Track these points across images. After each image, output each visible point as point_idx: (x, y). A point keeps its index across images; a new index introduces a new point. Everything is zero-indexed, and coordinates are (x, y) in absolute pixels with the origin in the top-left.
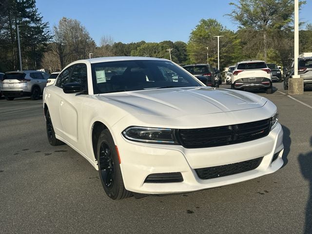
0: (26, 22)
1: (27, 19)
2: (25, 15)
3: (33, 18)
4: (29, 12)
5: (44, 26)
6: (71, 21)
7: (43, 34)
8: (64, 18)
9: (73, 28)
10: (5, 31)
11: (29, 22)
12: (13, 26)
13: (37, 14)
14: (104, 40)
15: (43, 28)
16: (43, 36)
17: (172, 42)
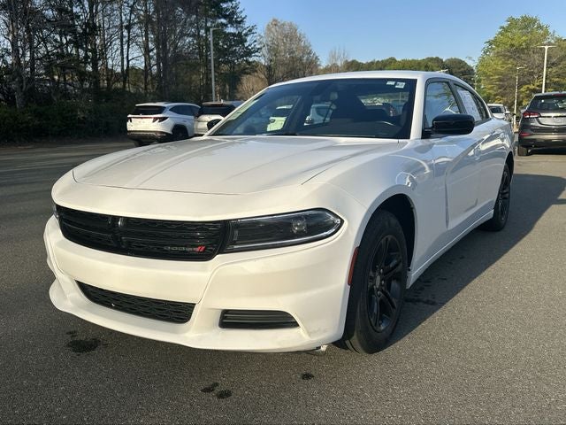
0: (223, 24)
1: (223, 21)
2: (221, 13)
3: (232, 18)
4: (227, 10)
5: (249, 31)
6: (283, 25)
7: (246, 44)
8: (274, 20)
9: (286, 37)
10: (191, 39)
11: (226, 25)
12: (202, 32)
13: (238, 11)
14: (333, 56)
15: (246, 35)
16: (247, 48)
17: (442, 60)
